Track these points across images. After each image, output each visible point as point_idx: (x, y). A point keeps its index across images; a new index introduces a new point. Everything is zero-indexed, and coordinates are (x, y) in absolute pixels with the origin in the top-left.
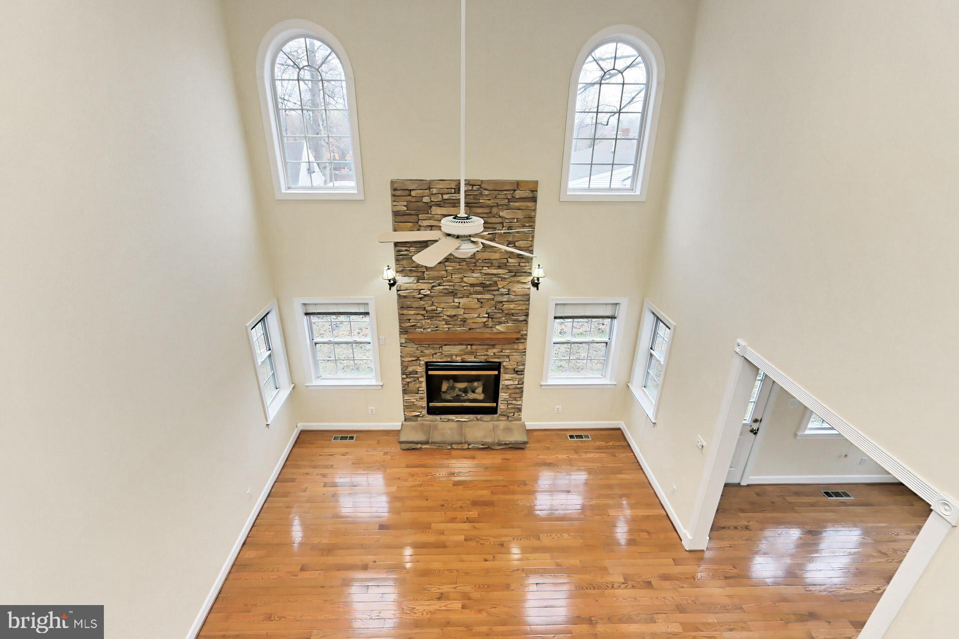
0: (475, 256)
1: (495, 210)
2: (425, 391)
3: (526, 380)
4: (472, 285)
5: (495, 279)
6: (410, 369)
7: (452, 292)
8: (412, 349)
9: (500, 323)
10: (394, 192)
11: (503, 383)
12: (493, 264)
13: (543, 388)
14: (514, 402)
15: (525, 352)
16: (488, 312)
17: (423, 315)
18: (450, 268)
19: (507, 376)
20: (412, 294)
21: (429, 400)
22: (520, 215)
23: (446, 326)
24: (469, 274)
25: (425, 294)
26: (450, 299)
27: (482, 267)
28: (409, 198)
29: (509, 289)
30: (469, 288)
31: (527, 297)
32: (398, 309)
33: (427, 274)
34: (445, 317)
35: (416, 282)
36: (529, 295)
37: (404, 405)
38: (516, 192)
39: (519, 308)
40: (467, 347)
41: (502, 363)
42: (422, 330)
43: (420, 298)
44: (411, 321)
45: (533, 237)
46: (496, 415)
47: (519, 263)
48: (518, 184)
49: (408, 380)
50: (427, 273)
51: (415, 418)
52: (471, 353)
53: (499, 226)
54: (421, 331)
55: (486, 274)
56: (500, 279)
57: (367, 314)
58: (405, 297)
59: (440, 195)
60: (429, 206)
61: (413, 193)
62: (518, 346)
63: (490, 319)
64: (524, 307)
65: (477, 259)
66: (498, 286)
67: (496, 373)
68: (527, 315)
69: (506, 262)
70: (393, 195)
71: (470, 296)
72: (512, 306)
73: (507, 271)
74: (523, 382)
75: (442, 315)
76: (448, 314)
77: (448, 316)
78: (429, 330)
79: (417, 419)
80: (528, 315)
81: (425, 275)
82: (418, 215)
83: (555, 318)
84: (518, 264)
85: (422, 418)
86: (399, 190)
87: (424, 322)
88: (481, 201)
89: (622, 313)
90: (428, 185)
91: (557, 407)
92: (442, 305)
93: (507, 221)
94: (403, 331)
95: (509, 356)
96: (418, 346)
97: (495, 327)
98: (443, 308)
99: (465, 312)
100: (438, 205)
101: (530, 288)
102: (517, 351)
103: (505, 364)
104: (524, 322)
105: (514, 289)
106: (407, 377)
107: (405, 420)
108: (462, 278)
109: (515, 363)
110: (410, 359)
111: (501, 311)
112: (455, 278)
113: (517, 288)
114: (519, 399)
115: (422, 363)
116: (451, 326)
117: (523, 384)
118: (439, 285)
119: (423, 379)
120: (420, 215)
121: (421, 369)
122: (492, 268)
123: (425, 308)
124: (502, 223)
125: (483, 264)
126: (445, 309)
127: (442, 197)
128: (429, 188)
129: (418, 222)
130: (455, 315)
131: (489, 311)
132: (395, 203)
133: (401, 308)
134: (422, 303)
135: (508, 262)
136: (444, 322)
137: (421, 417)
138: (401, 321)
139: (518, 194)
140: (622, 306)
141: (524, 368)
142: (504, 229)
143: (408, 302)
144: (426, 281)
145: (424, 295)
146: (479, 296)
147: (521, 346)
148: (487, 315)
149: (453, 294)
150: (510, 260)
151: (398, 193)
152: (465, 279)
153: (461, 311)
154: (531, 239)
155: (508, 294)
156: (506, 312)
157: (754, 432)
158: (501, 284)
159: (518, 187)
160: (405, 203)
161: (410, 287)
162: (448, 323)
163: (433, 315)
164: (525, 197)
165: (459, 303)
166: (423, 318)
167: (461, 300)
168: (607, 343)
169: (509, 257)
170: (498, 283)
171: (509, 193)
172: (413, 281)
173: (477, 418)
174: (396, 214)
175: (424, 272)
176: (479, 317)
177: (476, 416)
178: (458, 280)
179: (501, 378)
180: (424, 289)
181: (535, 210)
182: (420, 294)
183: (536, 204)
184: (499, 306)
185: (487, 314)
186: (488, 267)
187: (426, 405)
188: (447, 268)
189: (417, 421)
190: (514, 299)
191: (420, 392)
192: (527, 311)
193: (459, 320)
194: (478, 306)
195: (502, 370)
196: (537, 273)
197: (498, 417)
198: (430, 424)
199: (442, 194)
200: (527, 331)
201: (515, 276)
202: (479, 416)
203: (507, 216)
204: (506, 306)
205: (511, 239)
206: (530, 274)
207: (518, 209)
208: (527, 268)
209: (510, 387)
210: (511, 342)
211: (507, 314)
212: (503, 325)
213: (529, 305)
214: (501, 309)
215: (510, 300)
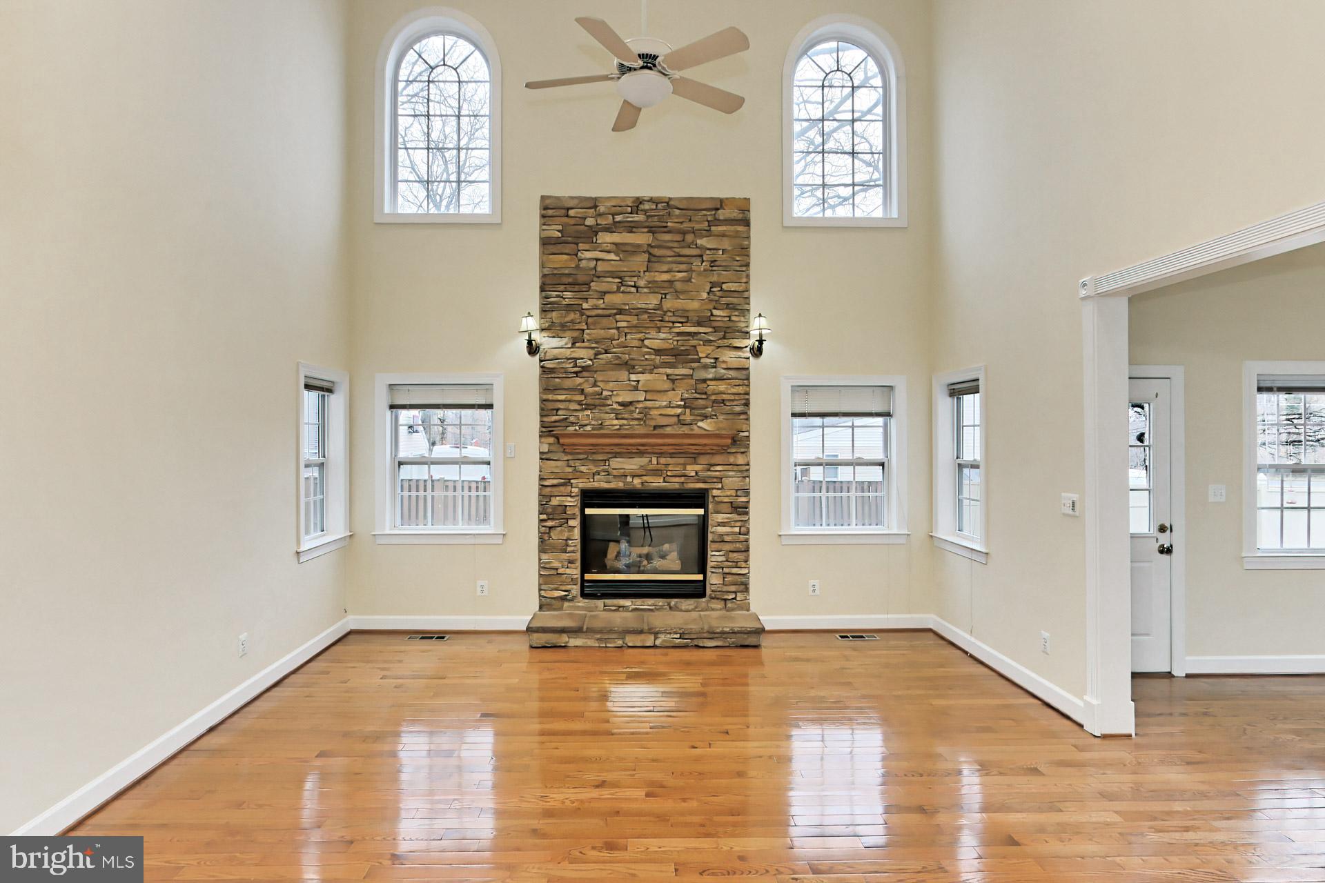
0: (662, 306)
1: (689, 238)
2: (579, 546)
3: (753, 526)
4: (658, 352)
5: (694, 342)
6: (555, 501)
7: (626, 363)
8: (559, 463)
9: (706, 417)
10: (543, 212)
11: (714, 531)
12: (689, 318)
13: (785, 541)
14: (735, 570)
15: (748, 470)
16: (684, 397)
17: (580, 403)
19: (720, 517)
20: (564, 365)
21: (585, 569)
22: (726, 244)
23: (615, 422)
24: (653, 334)
25: (584, 364)
26: (623, 375)
27: (673, 323)
28: (566, 220)
29: (716, 359)
30: (653, 357)
31: (744, 372)
32: (540, 393)
33: (588, 334)
34: (615, 406)
35: (570, 345)
36: (748, 369)
37: (540, 575)
38: (720, 211)
39: (735, 390)
40: (651, 461)
41: (709, 491)
42: (577, 428)
43: (575, 373)
44: (560, 412)
45: (748, 276)
46: (704, 600)
47: (730, 317)
48: (721, 203)
49: (550, 524)
50: (587, 331)
51: (557, 603)
52: (656, 472)
53: (697, 262)
54: (576, 430)
55: (679, 334)
56: (701, 343)
57: (490, 406)
58: (552, 370)
59: (610, 216)
60: (595, 230)
61: (571, 213)
62: (736, 457)
63: (688, 411)
64: (741, 390)
65: (665, 309)
66: (698, 355)
67: (701, 511)
68: (747, 404)
69: (709, 314)
70: (543, 216)
71: (655, 371)
72: (722, 388)
73: (710, 330)
74: (748, 529)
75: (609, 402)
76: (620, 400)
77: (622, 404)
78: (589, 428)
79: (563, 606)
80: (749, 404)
81: (585, 335)
82: (577, 244)
83: (794, 415)
84: (728, 319)
85: (571, 604)
86: (551, 209)
87: (580, 414)
88: (669, 224)
89: (900, 404)
90: (594, 203)
91: (812, 582)
92: (611, 385)
93: (708, 252)
94: (547, 430)
95: (721, 478)
96: (570, 457)
97: (696, 424)
98: (612, 391)
99: (647, 398)
100: (608, 230)
101: (749, 358)
102: (735, 468)
103: (715, 492)
104: (742, 417)
105: (724, 359)
106: (549, 519)
107: (541, 608)
108: (643, 341)
109: (733, 493)
110: (555, 482)
111: (704, 396)
112: (632, 339)
113: (729, 357)
114: (743, 565)
115: (575, 490)
116: (625, 422)
117: (747, 533)
118: (606, 352)
119: (575, 523)
120: (580, 244)
121: (573, 502)
122: (689, 324)
123: (583, 390)
124: (701, 256)
125: (674, 319)
126: (615, 393)
127: (613, 218)
128: (595, 207)
129: (576, 255)
130: (631, 403)
131: (686, 396)
132: (544, 227)
133: (545, 389)
134: (579, 380)
135: (712, 315)
136: (613, 415)
137: (568, 600)
138: (544, 412)
139: (722, 214)
140: (897, 390)
141: (748, 502)
142: (704, 264)
143: (557, 380)
144: (586, 344)
145: (582, 367)
146: (669, 371)
147: (741, 460)
148: (683, 403)
149: (629, 367)
150: (715, 312)
151: (550, 212)
152: (646, 342)
153: (641, 396)
154: (744, 280)
155: (715, 367)
156: (713, 397)
157: (1166, 551)
158: (703, 351)
159: (721, 205)
160: (560, 227)
161: (561, 353)
162: (620, 416)
163: (596, 403)
164: (733, 218)
165: (638, 381)
166: (578, 407)
167: (641, 377)
168: (882, 465)
169: (715, 308)
170: (699, 349)
171: (709, 213)
172: (566, 344)
173: (669, 604)
174: (545, 242)
175: (583, 330)
176: (670, 407)
177: (669, 600)
178: (636, 343)
179: (710, 522)
180: (582, 359)
181: (748, 237)
182: (575, 366)
183: (749, 229)
184: (701, 386)
185: (682, 400)
186: (682, 323)
187: (579, 576)
188: (620, 324)
189: (561, 609)
190: (725, 374)
191: (569, 549)
192: (747, 397)
193: (638, 410)
194: (668, 385)
195: (710, 506)
196: (757, 325)
197: (708, 602)
198: (586, 615)
199: (613, 215)
200: (749, 431)
201: (724, 338)
202: (673, 602)
203: (709, 246)
204: (713, 387)
205: (715, 279)
206: (746, 334)
207: (723, 235)
208: (743, 325)
209: (727, 538)
210: (724, 451)
211: (715, 401)
212: (709, 420)
213: (748, 385)
214: (706, 393)
215: (718, 376)
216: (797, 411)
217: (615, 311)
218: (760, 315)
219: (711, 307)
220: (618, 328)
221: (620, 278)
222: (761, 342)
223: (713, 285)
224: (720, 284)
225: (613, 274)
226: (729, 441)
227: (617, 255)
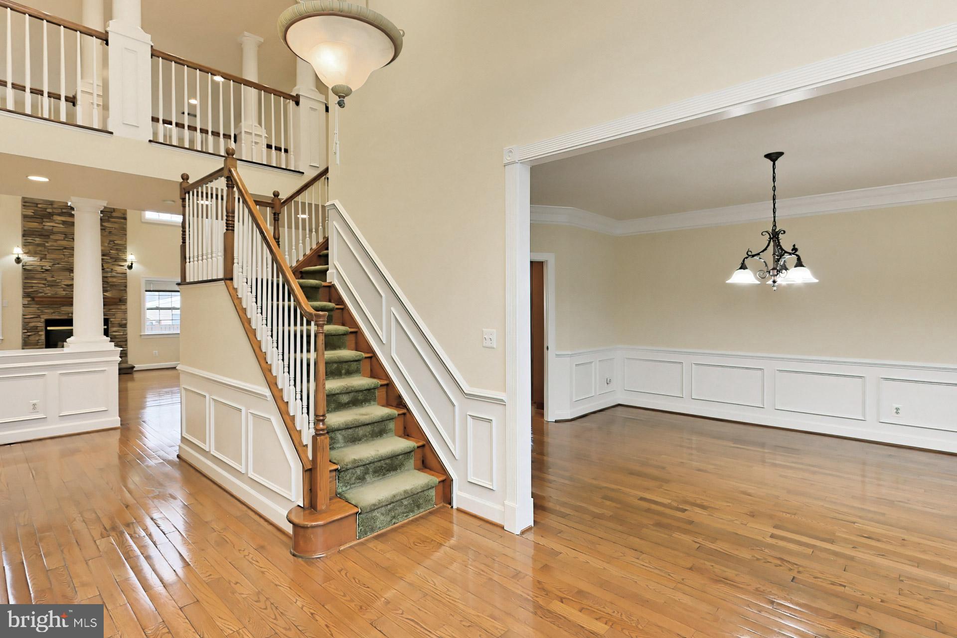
2: (44, 344)
3: (129, 332)
6: (31, 325)
7: (68, 269)
8: (33, 309)
9: (107, 291)
11: (111, 334)
13: (143, 337)
15: (126, 311)
17: (44, 284)
18: (67, 253)
19: (115, 329)
20: (36, 268)
22: (116, 226)
23: (64, 292)
26: (67, 274)
28: (36, 208)
29: (112, 269)
31: (125, 275)
32: (22, 279)
35: (39, 260)
36: (126, 273)
39: (120, 281)
41: (109, 319)
43: (42, 272)
44: (34, 288)
45: (126, 239)
47: (117, 254)
49: (28, 334)
50: (48, 255)
54: (42, 295)
58: (29, 270)
59: (60, 210)
60: (52, 214)
61: (39, 206)
64: (123, 281)
67: (105, 327)
68: (126, 286)
70: (24, 205)
72: (114, 280)
73: (109, 258)
74: (127, 333)
75: (60, 284)
76: (66, 283)
77: (65, 285)
78: (49, 294)
81: (47, 257)
82: (42, 219)
83: (146, 291)
87: (45, 289)
90: (51, 203)
91: (155, 352)
92: (61, 278)
94: (27, 295)
95: (114, 314)
96: (39, 306)
100: (60, 214)
101: (126, 270)
102: (122, 310)
103: (112, 320)
104: (123, 291)
105: (116, 269)
106: (28, 332)
109: (120, 320)
110: (31, 316)
113: (118, 269)
114: (124, 346)
115: (42, 320)
116: (68, 292)
117: (126, 335)
118: (58, 264)
119: (42, 333)
120: (44, 219)
121: (41, 325)
123: (46, 279)
126: (63, 280)
128: (52, 205)
129: (42, 223)
130: (71, 285)
132: (24, 210)
133: (25, 278)
134: (44, 275)
135: (110, 252)
136: (62, 289)
138: (25, 288)
139: (114, 214)
141: (127, 323)
143: (32, 274)
144: (47, 260)
145: (46, 270)
147: (123, 307)
150: (111, 251)
151: (27, 204)
154: (124, 240)
155: (111, 272)
158: (105, 266)
159: (114, 211)
160: (33, 211)
161: (34, 263)
163: (53, 284)
164: (119, 216)
166: (43, 286)
169: (111, 250)
171: (108, 213)
172: (37, 260)
174: (25, 217)
175: (46, 255)
179: (109, 331)
180: (46, 266)
181: (126, 224)
182: (42, 269)
183: (126, 221)
184: (105, 279)
188: (65, 253)
190: (116, 275)
192: (126, 284)
195: (109, 325)
196: (130, 257)
200: (126, 297)
201: (115, 261)
203: (108, 226)
204: (110, 280)
205: (111, 239)
206: (125, 261)
207: (115, 222)
208: (124, 257)
209: (117, 337)
210: (116, 304)
211: (111, 285)
212: (109, 292)
213: (126, 279)
214: (107, 282)
215: (112, 276)
216: (148, 289)
217: (62, 248)
218: (132, 254)
219: (109, 249)
220: (64, 255)
221: (65, 234)
222: (132, 264)
223: (111, 241)
224: (113, 241)
225: (61, 233)
226: (118, 300)
227: (63, 225)
